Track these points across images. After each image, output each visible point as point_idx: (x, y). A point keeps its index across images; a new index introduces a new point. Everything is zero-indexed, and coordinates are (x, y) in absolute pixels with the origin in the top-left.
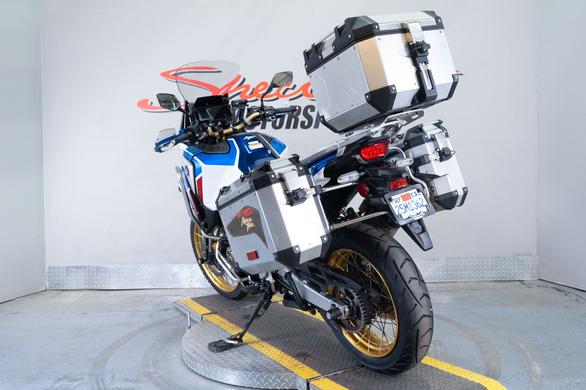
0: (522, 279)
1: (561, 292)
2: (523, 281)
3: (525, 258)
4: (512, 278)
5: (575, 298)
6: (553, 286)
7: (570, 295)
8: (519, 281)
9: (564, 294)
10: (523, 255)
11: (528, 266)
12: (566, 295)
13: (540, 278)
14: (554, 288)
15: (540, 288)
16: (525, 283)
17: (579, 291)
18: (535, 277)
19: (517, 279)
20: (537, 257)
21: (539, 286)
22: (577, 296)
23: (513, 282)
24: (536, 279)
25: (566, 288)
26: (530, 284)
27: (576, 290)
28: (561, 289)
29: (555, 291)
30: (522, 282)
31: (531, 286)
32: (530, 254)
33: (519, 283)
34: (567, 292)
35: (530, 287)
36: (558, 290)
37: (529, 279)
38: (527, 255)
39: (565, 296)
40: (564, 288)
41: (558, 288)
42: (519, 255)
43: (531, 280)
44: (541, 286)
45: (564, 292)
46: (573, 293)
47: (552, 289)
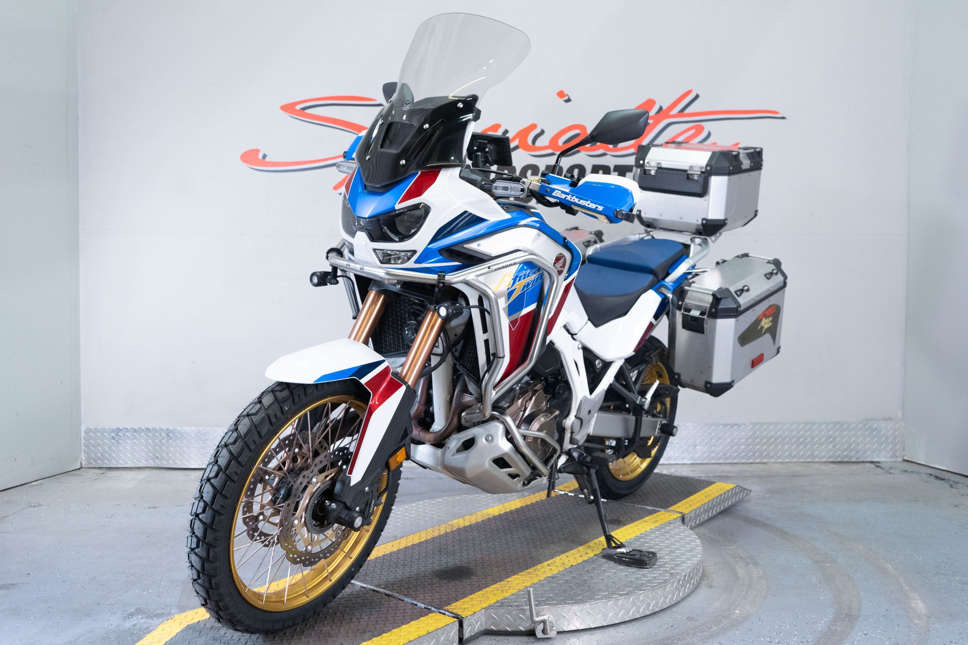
0: (877, 460)
1: (942, 482)
2: (879, 462)
3: (883, 424)
4: (861, 458)
6: (929, 471)
7: (959, 486)
8: (872, 462)
9: (948, 484)
10: (880, 420)
11: (887, 438)
12: (951, 486)
13: (905, 458)
14: (931, 475)
15: (907, 474)
16: (882, 466)
18: (898, 457)
19: (869, 460)
20: (903, 423)
21: (906, 471)
23: (862, 464)
24: (900, 459)
25: (950, 474)
26: (891, 468)
28: (943, 477)
29: (932, 479)
30: (877, 464)
31: (892, 471)
32: (890, 419)
33: (872, 466)
34: (954, 482)
35: (890, 473)
36: (937, 477)
37: (888, 460)
38: (885, 419)
39: (950, 488)
40: (947, 476)
41: (937, 475)
42: (872, 420)
43: (892, 462)
44: (909, 471)
45: (948, 482)
46: (963, 483)
47: (928, 476)
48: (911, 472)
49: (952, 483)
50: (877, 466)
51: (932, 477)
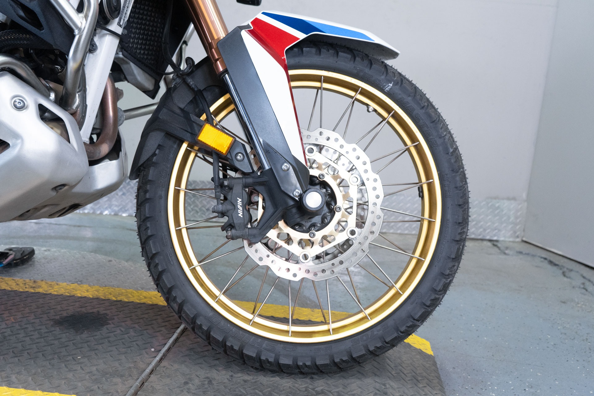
0: (495, 238)
1: (555, 268)
2: (497, 241)
3: (506, 203)
4: (480, 235)
5: (578, 281)
6: (544, 254)
7: (572, 274)
8: (490, 241)
9: (561, 271)
10: (503, 199)
11: (509, 218)
12: (564, 274)
13: (524, 239)
14: (545, 259)
15: (521, 256)
16: (499, 245)
17: (588, 269)
18: (518, 237)
19: (488, 238)
20: (526, 204)
21: (521, 253)
22: (584, 277)
23: (480, 242)
24: (519, 240)
25: (566, 260)
26: (507, 248)
27: (583, 267)
28: (557, 263)
29: (546, 265)
30: (494, 243)
31: (507, 252)
32: (514, 199)
33: (489, 244)
34: (567, 269)
35: (505, 254)
36: (551, 262)
37: (507, 239)
38: (508, 199)
39: (562, 277)
40: (562, 261)
41: (552, 259)
42: (495, 198)
43: (510, 242)
44: (524, 252)
45: (561, 269)
46: (577, 272)
47: (542, 260)
48: (526, 254)
49: (565, 270)
50: (494, 245)
51: (546, 261)
